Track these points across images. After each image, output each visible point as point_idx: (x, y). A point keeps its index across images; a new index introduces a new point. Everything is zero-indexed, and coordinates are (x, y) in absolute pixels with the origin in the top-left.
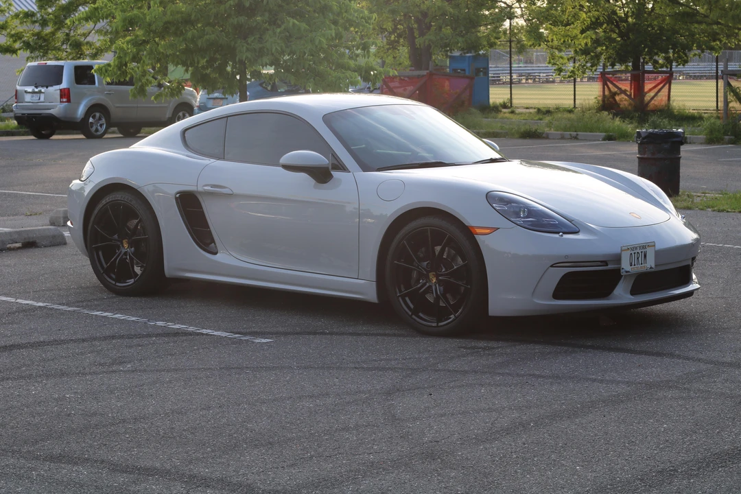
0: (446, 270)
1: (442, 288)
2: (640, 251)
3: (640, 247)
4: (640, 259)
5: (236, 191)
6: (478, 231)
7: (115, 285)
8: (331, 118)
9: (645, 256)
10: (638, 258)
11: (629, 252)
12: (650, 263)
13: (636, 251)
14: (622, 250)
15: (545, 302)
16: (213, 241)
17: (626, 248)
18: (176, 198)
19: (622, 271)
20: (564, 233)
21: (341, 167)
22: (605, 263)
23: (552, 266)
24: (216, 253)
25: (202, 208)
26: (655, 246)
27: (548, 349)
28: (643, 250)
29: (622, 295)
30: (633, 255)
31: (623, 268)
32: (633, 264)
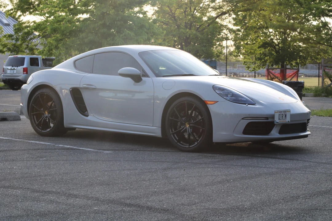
0: (193, 121)
1: (191, 130)
2: (284, 113)
3: (283, 111)
4: (283, 117)
5: (98, 87)
6: (209, 103)
7: (41, 131)
8: (142, 54)
9: (286, 116)
10: (282, 117)
11: (278, 113)
12: (288, 119)
13: (282, 113)
14: (275, 112)
15: (240, 135)
16: (86, 110)
17: (277, 111)
18: (70, 91)
19: (275, 122)
20: (249, 104)
21: (146, 75)
22: (267, 118)
23: (242, 119)
24: (88, 116)
25: (82, 95)
26: (290, 112)
27: (240, 157)
29: (275, 134)
30: (280, 115)
31: (275, 121)
32: (280, 119)
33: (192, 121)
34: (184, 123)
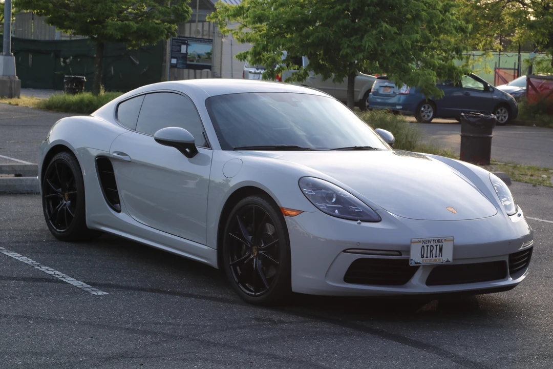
0: (265, 245)
1: (260, 262)
2: (435, 244)
3: (434, 240)
4: (434, 252)
5: (134, 159)
6: (287, 212)
7: (56, 230)
9: (441, 250)
10: (431, 251)
11: (421, 245)
12: (447, 256)
13: (429, 244)
14: (411, 242)
15: (337, 284)
17: (417, 240)
18: (96, 161)
19: (410, 262)
20: (362, 221)
21: (207, 145)
22: (400, 253)
23: (344, 251)
24: (119, 211)
25: (113, 172)
26: (453, 240)
28: (438, 244)
29: (417, 285)
30: (426, 248)
31: (412, 260)
32: (425, 256)
33: (262, 245)
34: (250, 246)
